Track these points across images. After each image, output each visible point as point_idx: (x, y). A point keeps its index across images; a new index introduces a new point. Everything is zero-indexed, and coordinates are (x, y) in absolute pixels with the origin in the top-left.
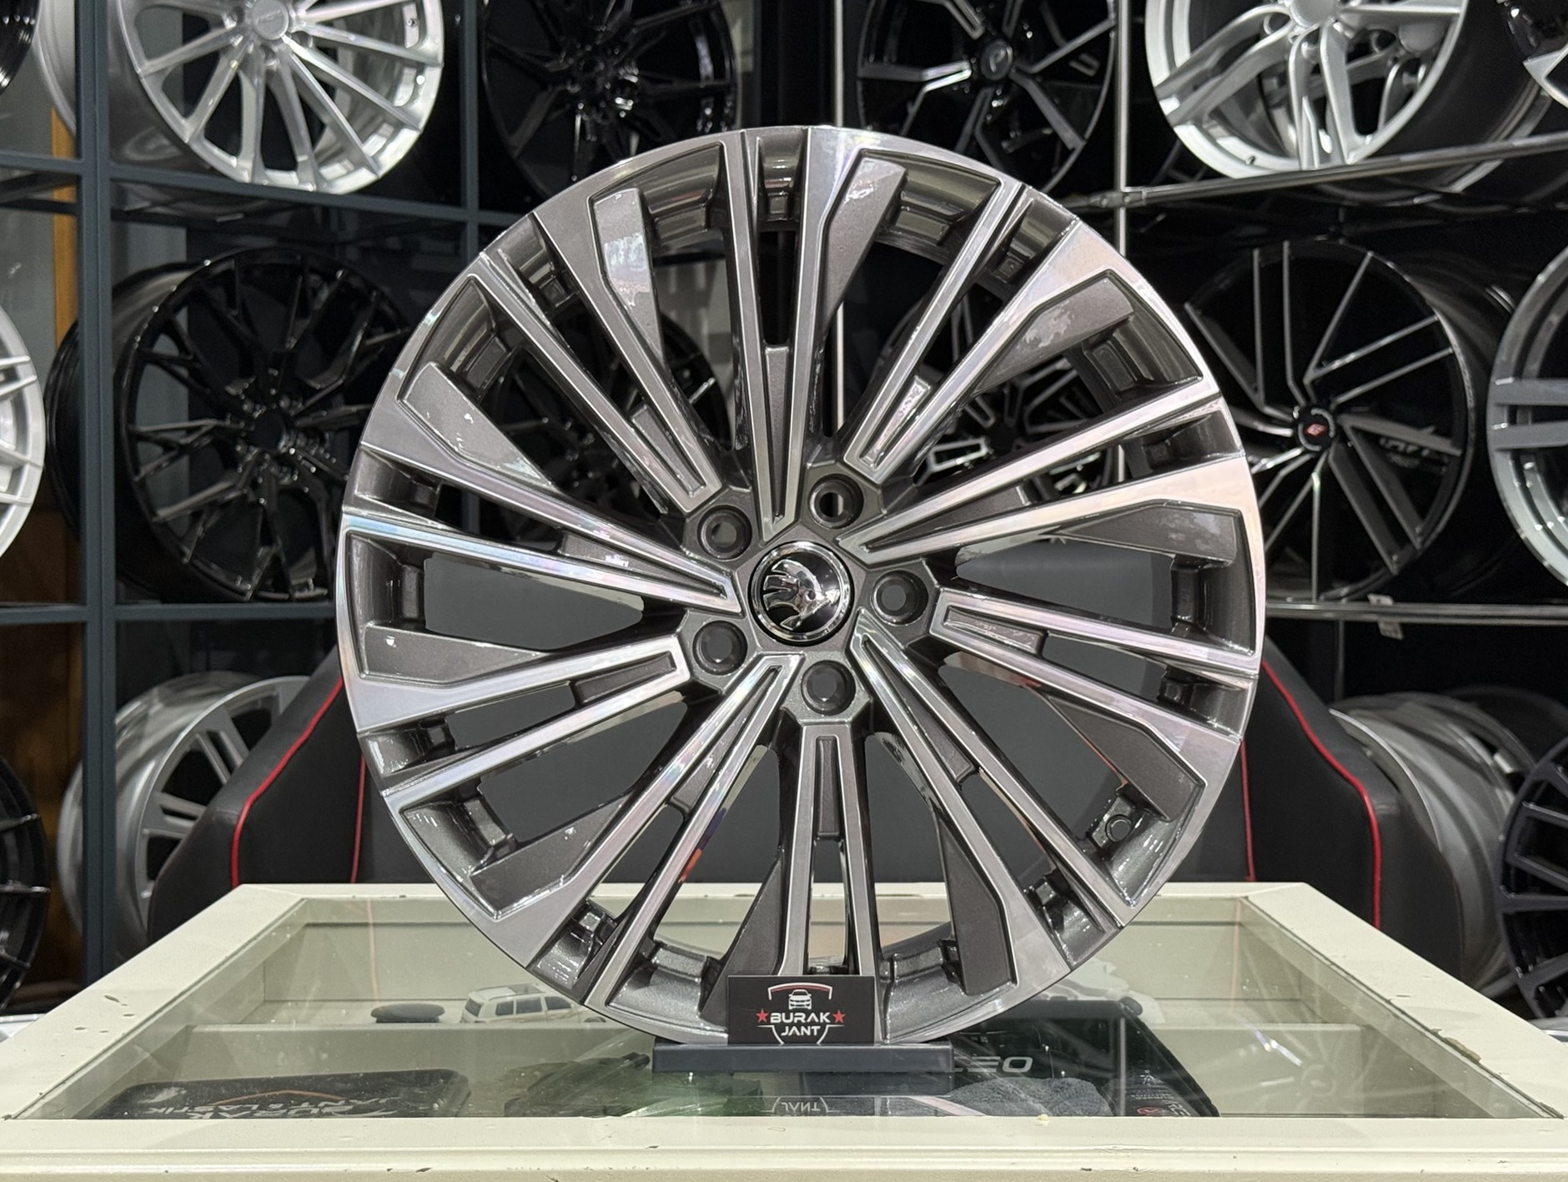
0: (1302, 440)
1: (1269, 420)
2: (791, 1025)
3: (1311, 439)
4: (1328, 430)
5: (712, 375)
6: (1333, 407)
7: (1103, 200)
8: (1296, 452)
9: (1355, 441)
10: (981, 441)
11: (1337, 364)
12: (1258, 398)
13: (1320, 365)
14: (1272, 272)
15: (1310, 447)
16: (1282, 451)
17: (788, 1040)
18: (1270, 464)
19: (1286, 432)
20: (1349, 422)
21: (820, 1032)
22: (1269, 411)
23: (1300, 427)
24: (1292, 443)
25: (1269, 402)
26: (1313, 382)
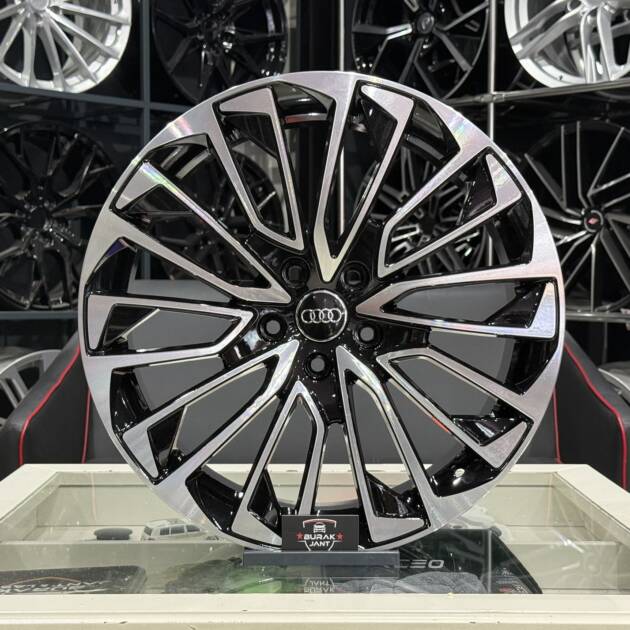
0: (586, 226)
1: (569, 216)
2: (314, 541)
3: (590, 226)
4: (599, 222)
5: (274, 190)
6: (602, 209)
7: (482, 99)
8: (583, 233)
9: (614, 227)
10: (417, 226)
11: (605, 187)
12: (563, 204)
13: (596, 187)
14: (571, 137)
15: (591, 231)
16: (575, 232)
17: (313, 549)
18: (568, 239)
19: (578, 222)
20: (611, 217)
21: (330, 544)
22: (569, 211)
23: (585, 220)
24: (580, 228)
25: (569, 206)
26: (592, 196)
